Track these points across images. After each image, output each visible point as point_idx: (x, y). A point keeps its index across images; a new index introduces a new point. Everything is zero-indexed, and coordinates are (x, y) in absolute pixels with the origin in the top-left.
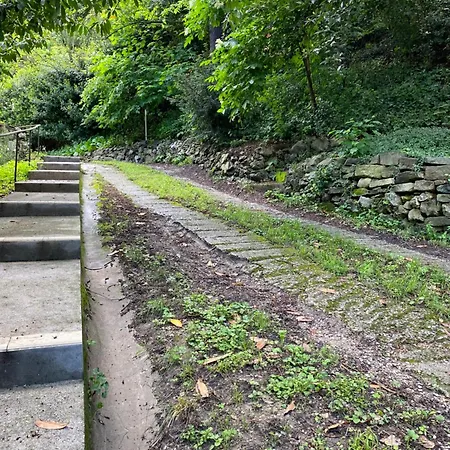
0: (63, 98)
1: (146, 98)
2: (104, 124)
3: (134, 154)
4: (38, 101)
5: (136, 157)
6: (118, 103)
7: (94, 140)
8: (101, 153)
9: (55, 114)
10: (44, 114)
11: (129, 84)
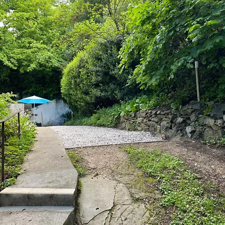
0: (112, 63)
1: (200, 43)
2: (146, 84)
3: (185, 123)
4: (95, 69)
5: (189, 129)
6: (160, 58)
7: (137, 101)
8: (144, 115)
9: (107, 77)
10: (100, 78)
11: (174, 29)
